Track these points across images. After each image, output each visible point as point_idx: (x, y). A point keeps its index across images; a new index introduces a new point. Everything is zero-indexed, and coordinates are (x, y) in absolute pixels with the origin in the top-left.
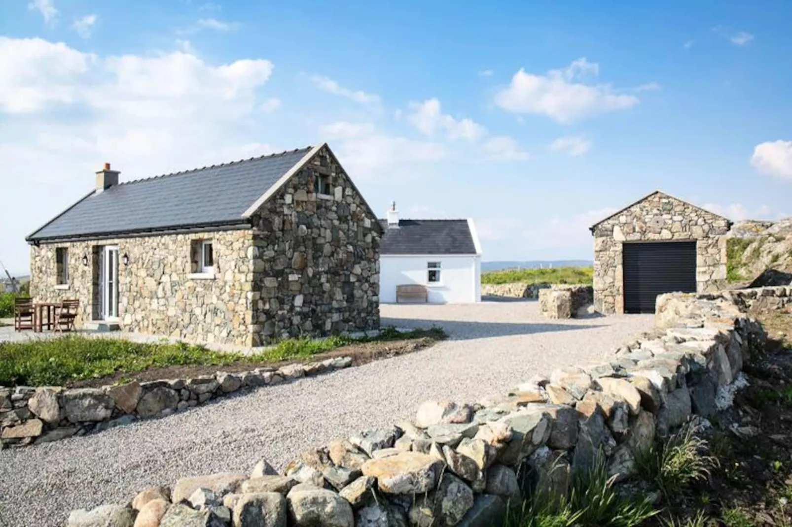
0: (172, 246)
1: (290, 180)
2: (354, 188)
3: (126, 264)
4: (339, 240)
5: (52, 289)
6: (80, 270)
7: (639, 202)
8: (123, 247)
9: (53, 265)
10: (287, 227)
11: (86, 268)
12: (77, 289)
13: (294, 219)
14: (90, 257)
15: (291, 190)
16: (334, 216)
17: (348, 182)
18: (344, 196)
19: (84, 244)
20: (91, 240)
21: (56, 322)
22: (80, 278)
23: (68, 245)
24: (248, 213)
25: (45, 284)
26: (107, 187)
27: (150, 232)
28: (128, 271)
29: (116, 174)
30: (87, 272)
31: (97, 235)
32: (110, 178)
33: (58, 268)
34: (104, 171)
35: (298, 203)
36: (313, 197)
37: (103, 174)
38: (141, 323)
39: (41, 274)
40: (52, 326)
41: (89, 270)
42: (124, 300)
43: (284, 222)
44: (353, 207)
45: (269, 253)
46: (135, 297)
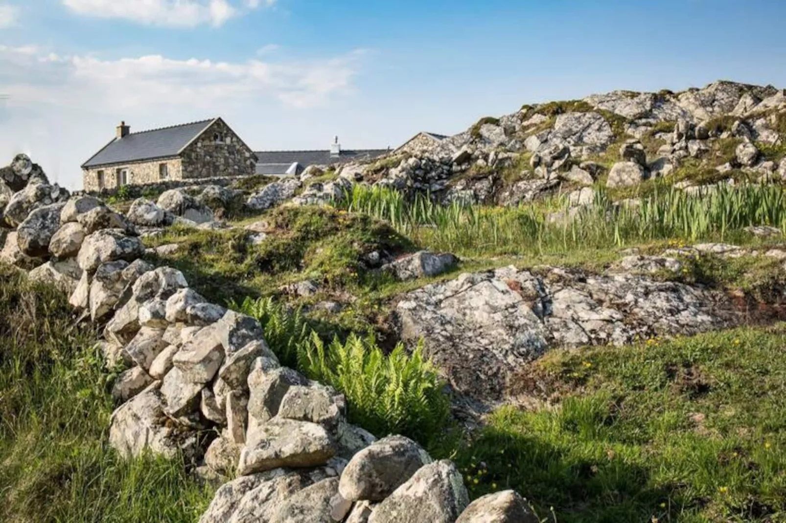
0: (151, 167)
1: (200, 136)
2: (237, 138)
3: (132, 177)
4: (228, 163)
6: (110, 182)
7: (413, 139)
10: (199, 157)
11: (113, 180)
13: (203, 154)
15: (201, 141)
16: (226, 152)
17: (234, 135)
18: (232, 142)
19: (112, 168)
20: (115, 166)
23: (103, 169)
24: (179, 151)
26: (123, 136)
27: (143, 161)
28: (133, 180)
29: (128, 128)
30: (114, 183)
31: (118, 163)
32: (125, 130)
34: (121, 127)
35: (205, 146)
36: (213, 143)
37: (120, 129)
39: (90, 186)
41: (115, 181)
43: (197, 155)
44: (238, 147)
45: (190, 169)
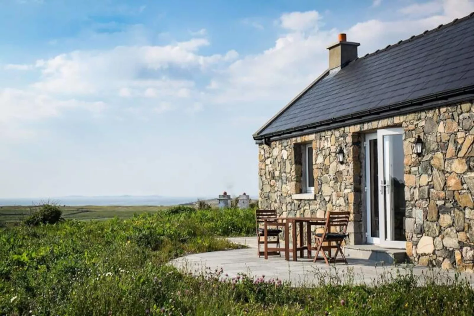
3: (419, 155)
5: (288, 200)
6: (332, 172)
8: (411, 127)
9: (290, 169)
11: (342, 167)
12: (327, 199)
14: (349, 151)
19: (337, 133)
20: (349, 125)
21: (314, 245)
22: (332, 183)
25: (279, 193)
26: (344, 65)
28: (423, 165)
29: (355, 46)
30: (345, 173)
33: (297, 171)
34: (341, 44)
38: (457, 252)
39: (273, 181)
40: (305, 252)
41: (348, 170)
42: (418, 214)
46: (440, 207)
